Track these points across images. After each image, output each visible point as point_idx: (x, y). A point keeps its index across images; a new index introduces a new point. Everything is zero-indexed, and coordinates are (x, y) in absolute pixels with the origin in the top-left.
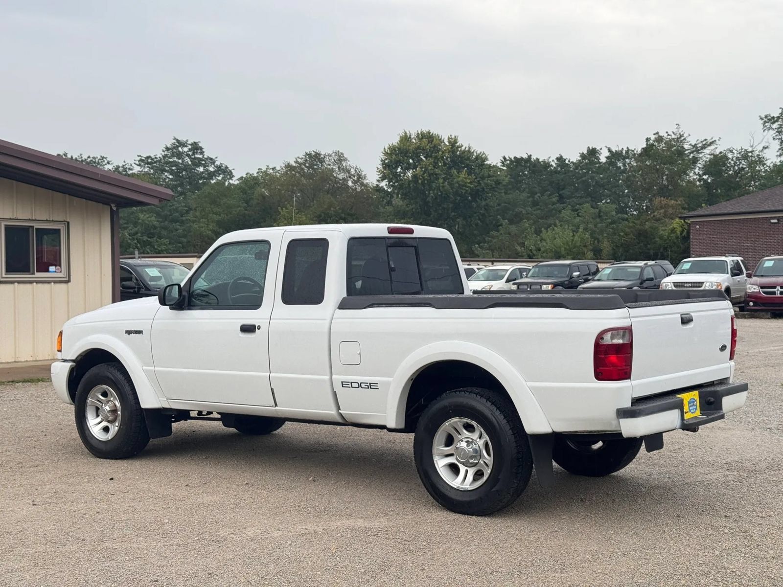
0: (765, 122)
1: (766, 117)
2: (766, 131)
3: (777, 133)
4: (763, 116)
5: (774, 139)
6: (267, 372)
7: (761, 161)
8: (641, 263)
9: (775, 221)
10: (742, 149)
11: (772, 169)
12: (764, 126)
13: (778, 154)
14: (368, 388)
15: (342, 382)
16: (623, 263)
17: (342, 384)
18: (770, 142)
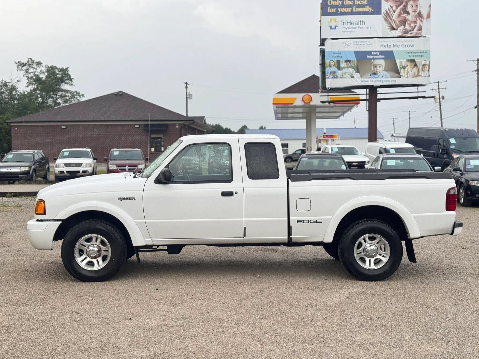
0: (18, 66)
1: (19, 62)
2: (19, 71)
3: (25, 73)
4: (17, 62)
5: (24, 76)
6: (242, 218)
7: (14, 88)
8: (31, 151)
9: (64, 127)
10: (3, 80)
11: (22, 94)
12: (18, 68)
13: (27, 85)
14: (315, 222)
15: (297, 221)
16: (16, 151)
17: (297, 222)
18: (21, 78)
